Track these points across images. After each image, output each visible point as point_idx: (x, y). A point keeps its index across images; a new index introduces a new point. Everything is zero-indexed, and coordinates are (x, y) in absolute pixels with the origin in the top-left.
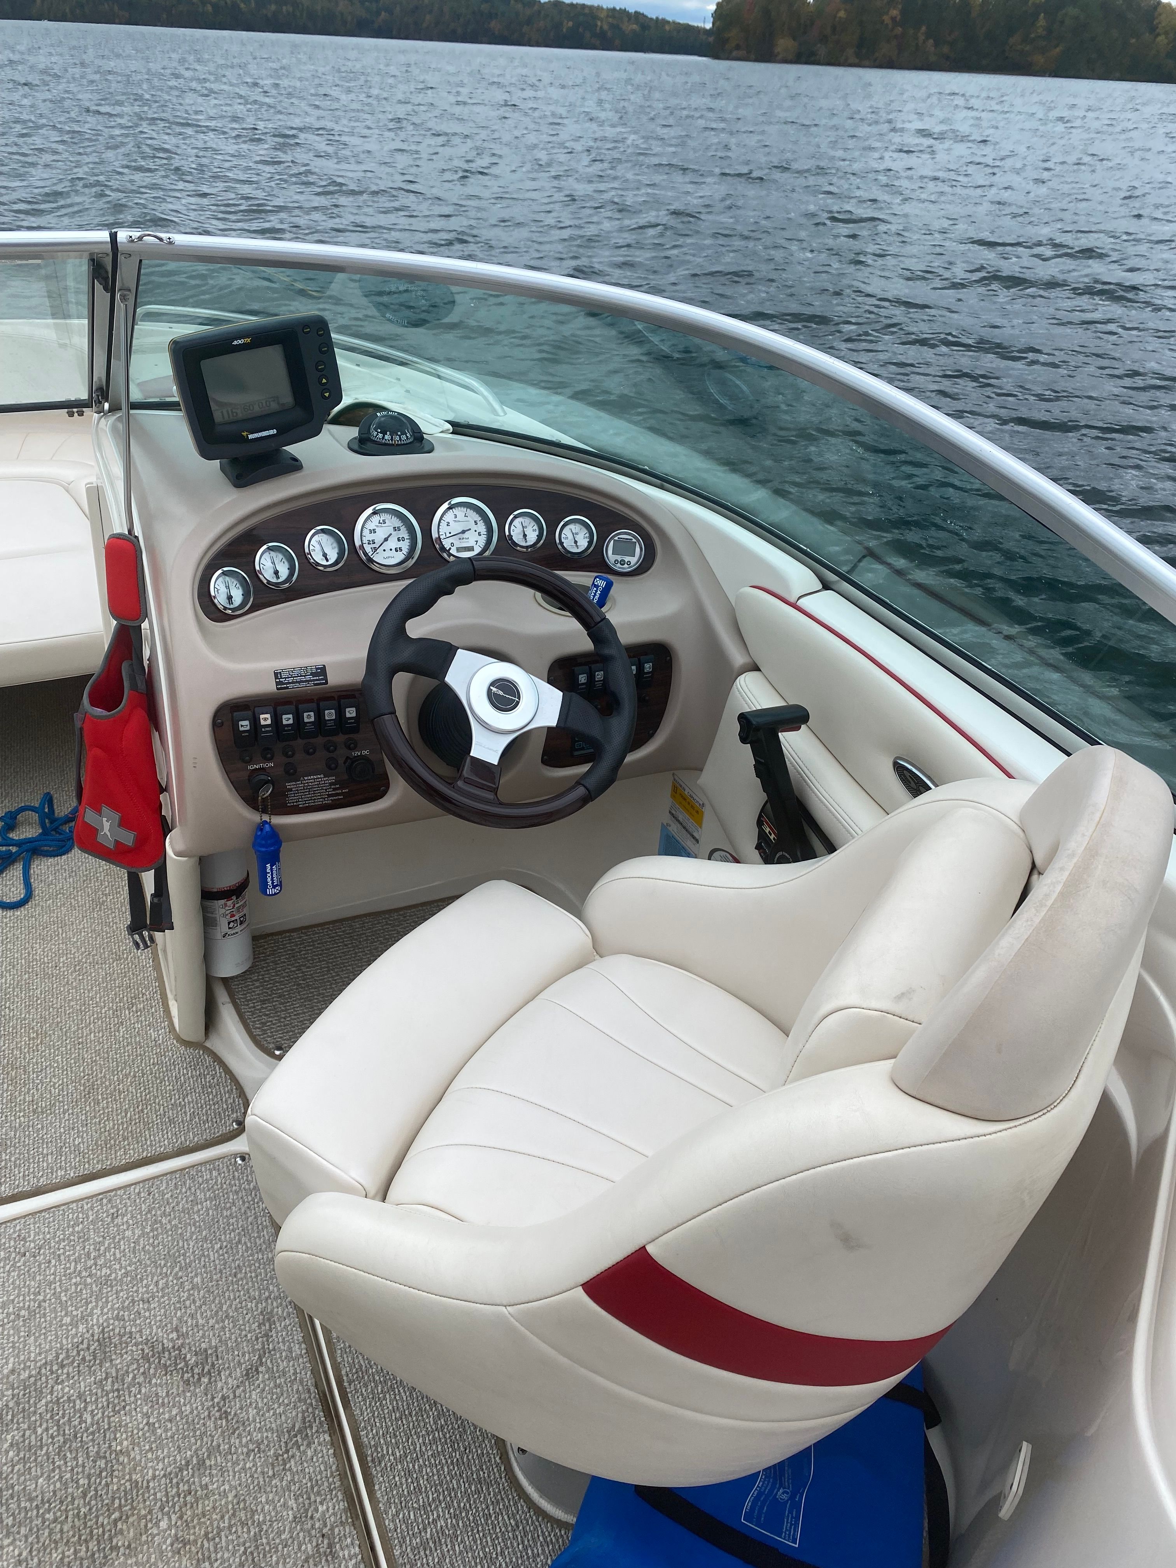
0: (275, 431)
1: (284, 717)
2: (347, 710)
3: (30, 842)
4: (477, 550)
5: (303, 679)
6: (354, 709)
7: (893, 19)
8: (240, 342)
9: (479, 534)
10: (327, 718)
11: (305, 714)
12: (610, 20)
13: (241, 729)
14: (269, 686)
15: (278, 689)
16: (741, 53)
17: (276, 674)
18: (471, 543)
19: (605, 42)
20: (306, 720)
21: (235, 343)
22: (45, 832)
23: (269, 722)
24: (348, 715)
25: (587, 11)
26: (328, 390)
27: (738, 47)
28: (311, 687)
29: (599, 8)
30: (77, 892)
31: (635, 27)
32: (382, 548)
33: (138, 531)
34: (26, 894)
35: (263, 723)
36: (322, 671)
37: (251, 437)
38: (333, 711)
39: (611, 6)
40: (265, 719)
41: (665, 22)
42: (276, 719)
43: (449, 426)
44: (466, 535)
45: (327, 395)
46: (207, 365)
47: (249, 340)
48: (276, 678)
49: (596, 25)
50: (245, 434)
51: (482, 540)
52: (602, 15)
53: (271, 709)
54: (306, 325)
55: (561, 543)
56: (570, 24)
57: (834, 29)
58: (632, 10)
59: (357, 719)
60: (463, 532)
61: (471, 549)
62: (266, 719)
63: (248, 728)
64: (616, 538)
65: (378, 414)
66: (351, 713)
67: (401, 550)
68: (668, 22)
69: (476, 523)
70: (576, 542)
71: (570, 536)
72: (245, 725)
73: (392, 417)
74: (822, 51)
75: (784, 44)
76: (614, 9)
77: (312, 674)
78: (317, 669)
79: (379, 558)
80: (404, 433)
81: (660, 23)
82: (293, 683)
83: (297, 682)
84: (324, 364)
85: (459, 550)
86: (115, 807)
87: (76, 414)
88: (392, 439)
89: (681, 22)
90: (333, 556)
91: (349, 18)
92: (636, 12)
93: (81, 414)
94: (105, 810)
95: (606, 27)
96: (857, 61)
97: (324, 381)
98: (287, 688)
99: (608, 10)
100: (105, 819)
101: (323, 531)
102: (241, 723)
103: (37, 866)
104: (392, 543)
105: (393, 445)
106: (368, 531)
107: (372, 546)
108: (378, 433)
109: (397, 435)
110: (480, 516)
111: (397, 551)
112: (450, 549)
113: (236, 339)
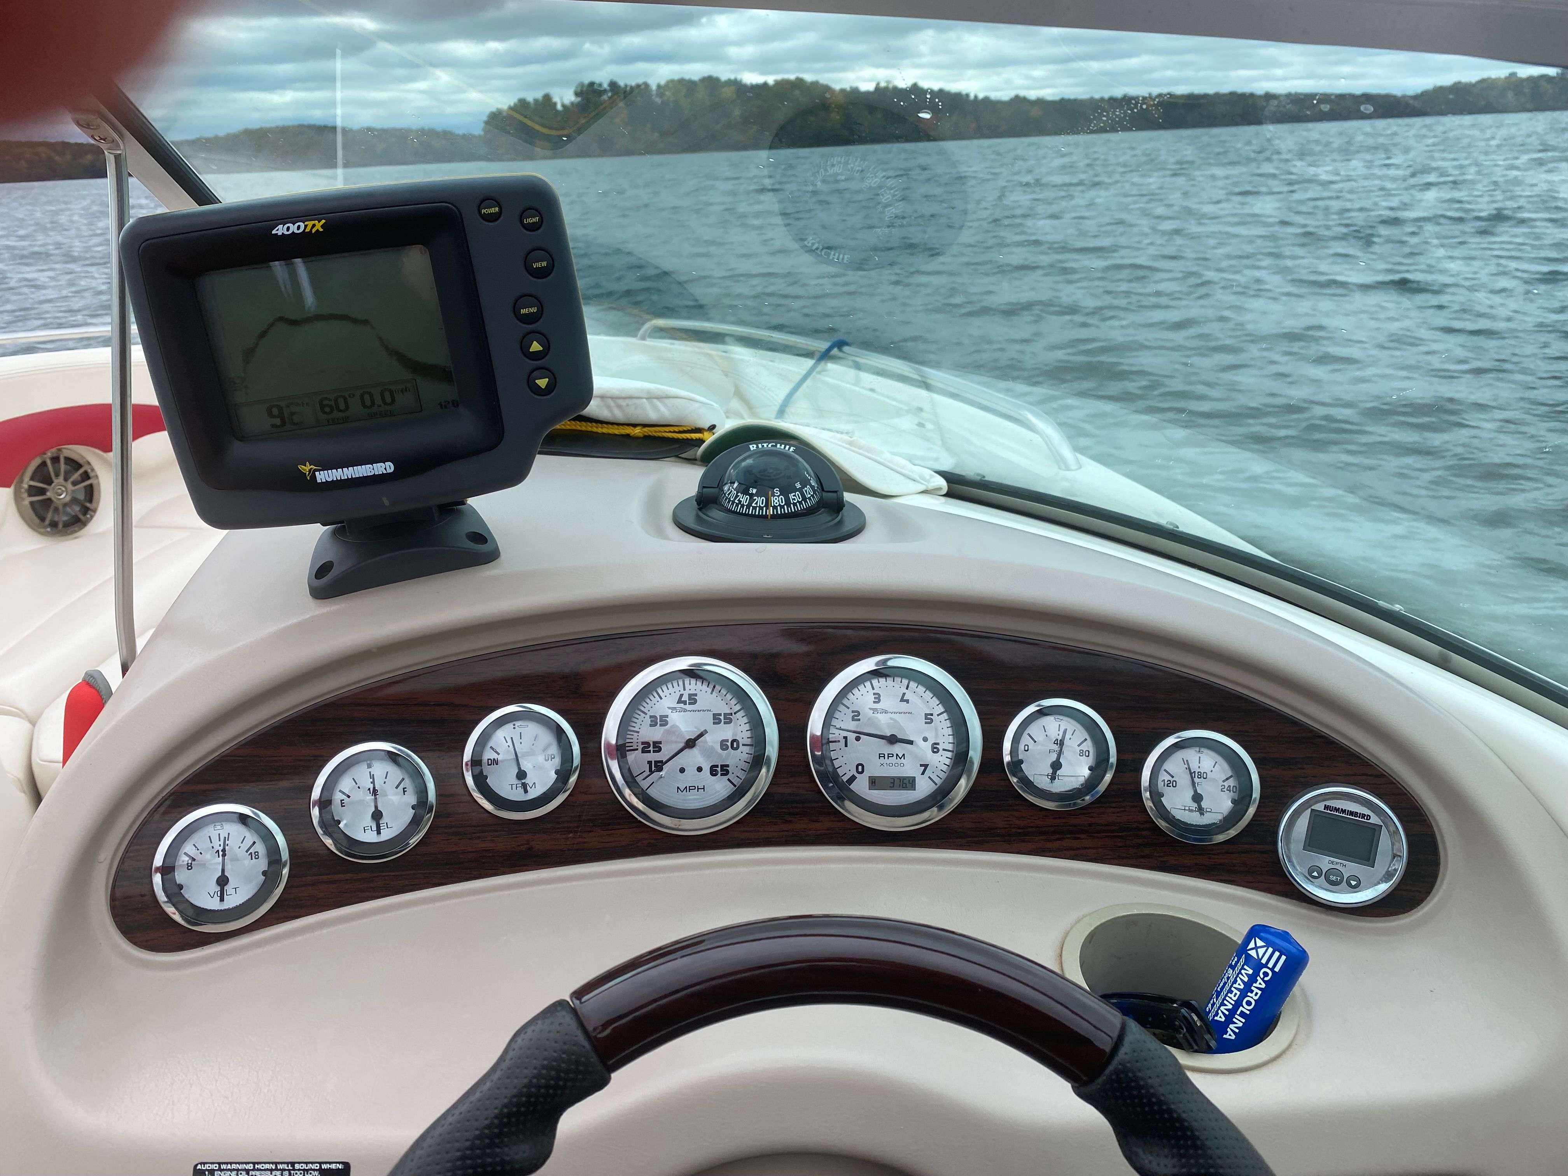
0: (388, 467)
4: (924, 788)
8: (293, 228)
9: (936, 748)
18: (909, 769)
21: (282, 230)
26: (545, 371)
32: (675, 764)
37: (322, 476)
43: (942, 483)
44: (900, 748)
45: (542, 383)
47: (319, 226)
50: (306, 468)
51: (938, 766)
54: (488, 200)
55: (1156, 796)
60: (892, 739)
61: (908, 783)
64: (1320, 807)
67: (725, 771)
69: (928, 718)
70: (1197, 798)
71: (1184, 780)
84: (540, 305)
85: (875, 783)
90: (541, 780)
97: (537, 347)
101: (524, 716)
104: (707, 754)
105: (766, 516)
106: (648, 720)
107: (653, 757)
108: (751, 495)
109: (796, 490)
110: (941, 709)
111: (713, 771)
112: (853, 779)
113: (284, 219)
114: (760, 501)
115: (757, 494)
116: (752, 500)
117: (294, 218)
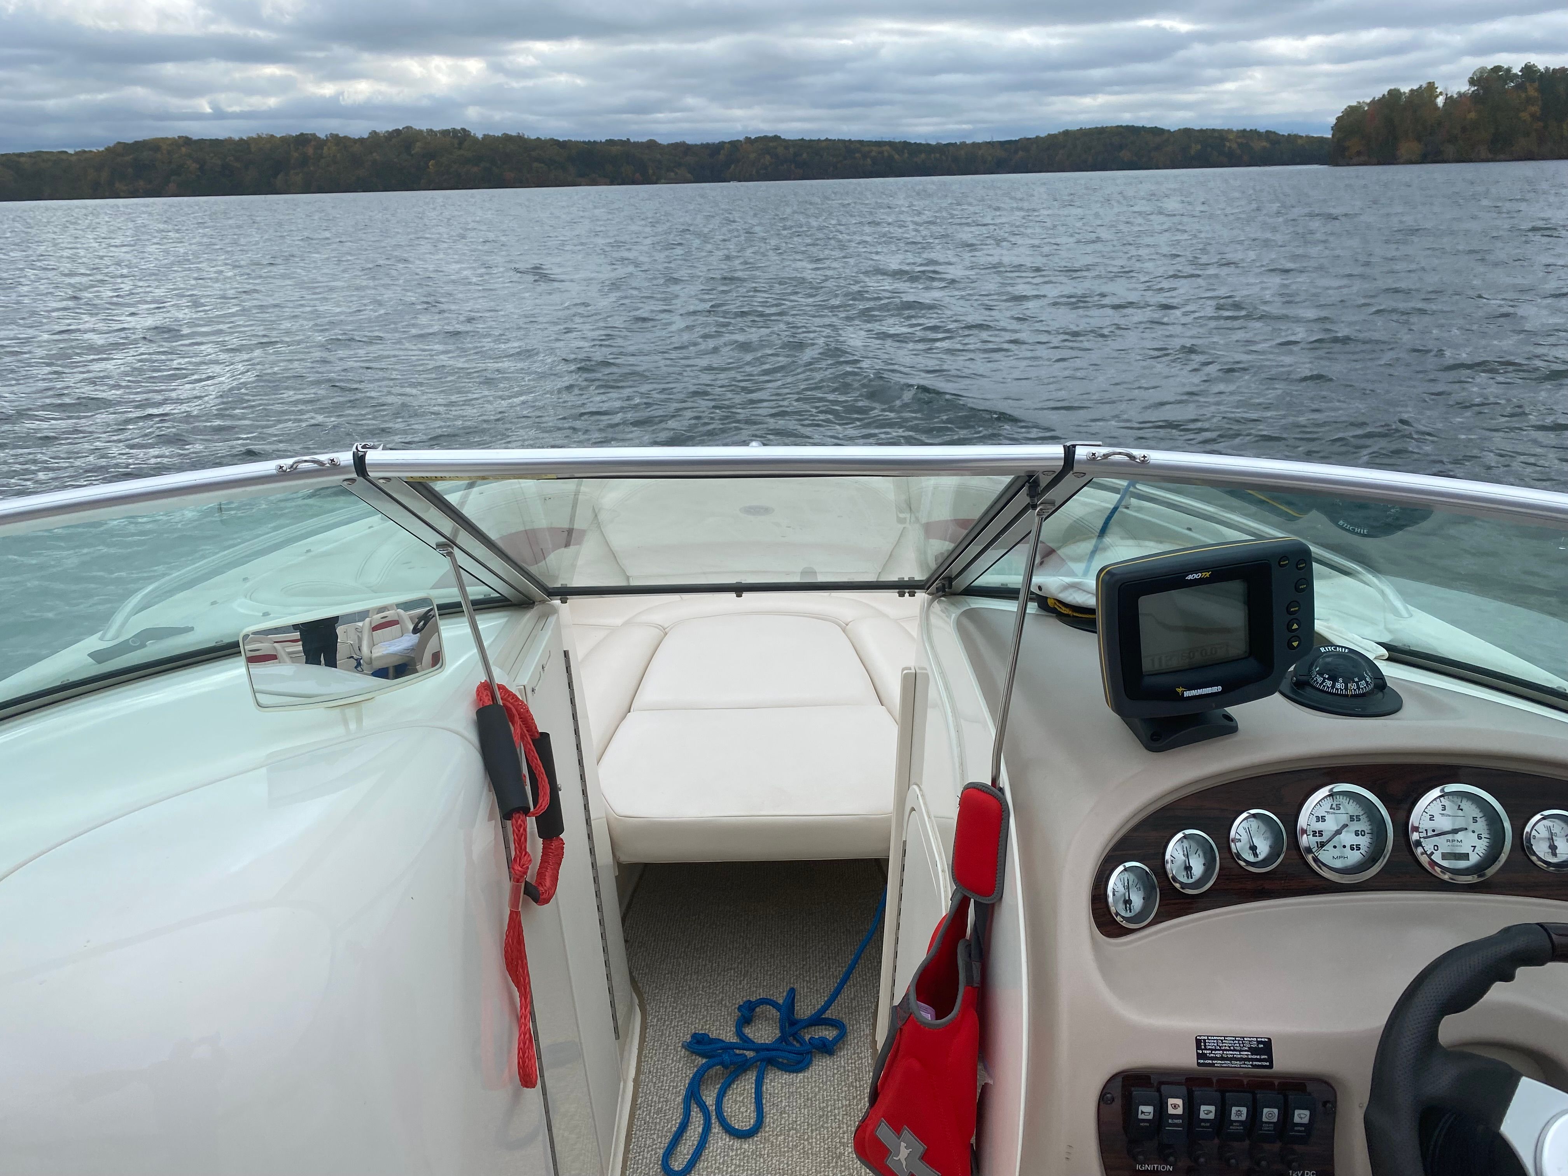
0: (1220, 688)
1: (1203, 1108)
2: (1297, 1112)
3: (768, 1050)
4: (1474, 859)
5: (1237, 1054)
6: (1307, 1113)
7: (1533, 115)
8: (1196, 576)
9: (1479, 838)
10: (1264, 1119)
11: (1234, 1109)
12: (1239, 140)
13: (1141, 1116)
14: (1187, 1059)
15: (1199, 1064)
16: (1363, 158)
17: (1198, 1042)
18: (1465, 849)
19: (1233, 160)
20: (1233, 1117)
21: (1190, 577)
22: (783, 1039)
23: (1180, 1111)
24: (1297, 1120)
25: (1216, 134)
26: (1298, 638)
27: (1359, 153)
28: (1246, 1068)
29: (1230, 131)
30: (812, 1131)
31: (1265, 144)
32: (1331, 844)
33: (1004, 781)
34: (757, 1121)
35: (1171, 1111)
36: (1264, 1048)
37: (1187, 694)
38: (1276, 1111)
39: (1241, 128)
40: (1175, 1107)
41: (1297, 137)
42: (1191, 1108)
43: (1384, 652)
44: (1459, 836)
45: (1295, 644)
46: (1148, 604)
47: (1208, 575)
48: (1198, 1047)
49: (1224, 146)
50: (1179, 690)
51: (1482, 846)
52: (1231, 137)
53: (1184, 1089)
54: (1284, 557)
56: (1199, 147)
57: (1464, 129)
58: (1262, 130)
59: (1308, 1127)
60: (1455, 831)
61: (1466, 856)
62: (1175, 1105)
63: (1150, 1117)
65: (1322, 650)
66: (1301, 1116)
67: (1359, 849)
68: (1301, 137)
69: (1475, 820)
72: (1146, 1111)
73: (1341, 655)
74: (1450, 149)
75: (1406, 147)
76: (1244, 130)
77: (1250, 1049)
78: (1259, 1043)
79: (1325, 856)
80: (1362, 678)
81: (1292, 139)
82: (1222, 1058)
83: (1227, 1059)
84: (1299, 606)
85: (1445, 856)
86: (920, 1133)
87: (907, 595)
88: (1346, 688)
89: (1315, 136)
90: (1263, 849)
91: (990, 158)
92: (1267, 132)
93: (912, 595)
94: (907, 1133)
95: (1234, 146)
96: (1490, 156)
97: (1295, 626)
98: (1213, 1065)
99: (1238, 132)
100: (903, 1144)
101: (1254, 816)
102: (1142, 1108)
103: (771, 1081)
104: (1348, 838)
105: (1347, 696)
106: (1315, 819)
107: (1319, 839)
108: (1325, 678)
109: (1354, 682)
110: (1481, 815)
111: (1352, 849)
112: (1432, 853)
113: (1192, 572)
114: (1329, 683)
115: (1328, 679)
116: (1323, 681)
117: (1196, 571)
